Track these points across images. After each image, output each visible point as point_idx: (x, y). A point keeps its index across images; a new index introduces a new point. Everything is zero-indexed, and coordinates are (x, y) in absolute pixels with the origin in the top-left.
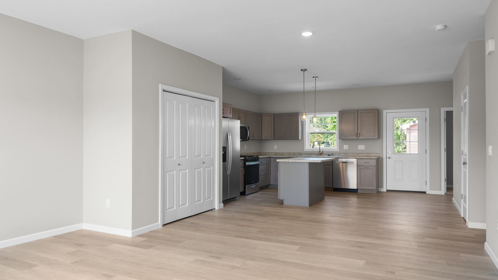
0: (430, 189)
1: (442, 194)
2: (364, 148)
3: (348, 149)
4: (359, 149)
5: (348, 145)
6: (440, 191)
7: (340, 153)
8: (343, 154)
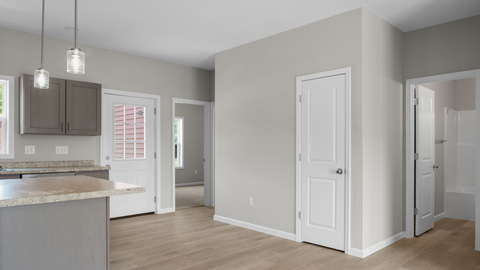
0: (162, 207)
1: (173, 212)
2: (67, 152)
3: (34, 153)
4: (57, 153)
5: (34, 147)
6: (171, 208)
7: (18, 163)
8: (25, 164)
